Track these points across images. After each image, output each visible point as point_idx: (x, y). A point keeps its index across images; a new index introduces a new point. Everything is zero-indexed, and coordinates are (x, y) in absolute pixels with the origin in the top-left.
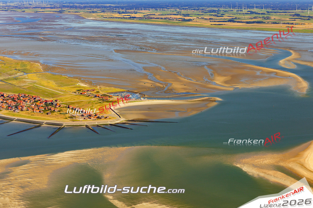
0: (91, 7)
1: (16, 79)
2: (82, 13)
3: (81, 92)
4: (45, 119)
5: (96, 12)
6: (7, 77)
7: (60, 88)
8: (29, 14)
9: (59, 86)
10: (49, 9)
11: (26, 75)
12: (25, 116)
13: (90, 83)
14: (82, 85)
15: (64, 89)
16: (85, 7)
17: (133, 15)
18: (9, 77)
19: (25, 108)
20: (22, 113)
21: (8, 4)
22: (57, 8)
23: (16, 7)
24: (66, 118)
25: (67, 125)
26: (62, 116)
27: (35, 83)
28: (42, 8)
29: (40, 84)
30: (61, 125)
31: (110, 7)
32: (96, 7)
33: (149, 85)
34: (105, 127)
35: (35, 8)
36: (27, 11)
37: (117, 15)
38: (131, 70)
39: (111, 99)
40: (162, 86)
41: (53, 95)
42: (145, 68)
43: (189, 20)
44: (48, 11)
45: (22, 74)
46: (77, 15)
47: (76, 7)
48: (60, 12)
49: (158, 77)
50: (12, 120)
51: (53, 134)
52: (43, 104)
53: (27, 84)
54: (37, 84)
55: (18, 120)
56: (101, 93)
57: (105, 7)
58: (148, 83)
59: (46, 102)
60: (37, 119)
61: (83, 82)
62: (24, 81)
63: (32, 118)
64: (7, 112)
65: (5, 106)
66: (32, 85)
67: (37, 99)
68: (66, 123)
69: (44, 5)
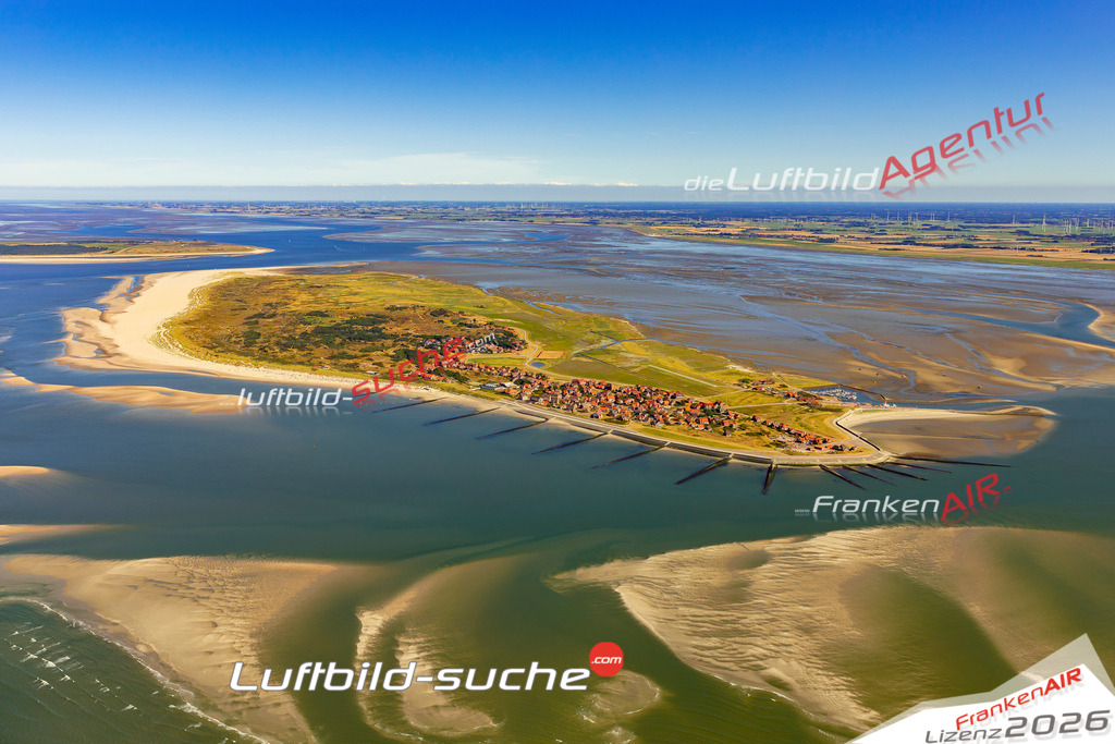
0: (638, 215)
1: (608, 352)
2: (629, 224)
3: (752, 386)
4: (729, 447)
5: (654, 224)
6: (588, 348)
7: (703, 375)
8: (543, 226)
9: (698, 370)
10: (571, 218)
11: (619, 345)
12: (684, 439)
13: (752, 365)
14: (741, 369)
15: (710, 375)
16: (627, 216)
17: (722, 230)
18: (591, 347)
19: (670, 420)
20: (672, 429)
21: (499, 209)
22: (582, 216)
23: (514, 214)
24: (768, 446)
25: (781, 462)
26: (755, 440)
27: (646, 361)
28: (557, 216)
29: (658, 364)
31: (669, 214)
32: (646, 215)
35: (545, 215)
36: (537, 221)
37: (694, 230)
39: (824, 404)
40: (898, 376)
41: (700, 389)
43: (831, 241)
44: (571, 222)
45: (610, 341)
46: (625, 229)
48: (594, 223)
50: (662, 445)
51: (766, 484)
52: (698, 411)
53: (634, 364)
54: (651, 363)
55: (673, 446)
56: (792, 388)
58: (865, 369)
59: (703, 406)
60: (712, 444)
61: (736, 361)
62: (626, 358)
63: (700, 442)
64: (639, 426)
65: (629, 412)
66: (646, 367)
67: (679, 399)
68: (778, 457)
69: (557, 211)
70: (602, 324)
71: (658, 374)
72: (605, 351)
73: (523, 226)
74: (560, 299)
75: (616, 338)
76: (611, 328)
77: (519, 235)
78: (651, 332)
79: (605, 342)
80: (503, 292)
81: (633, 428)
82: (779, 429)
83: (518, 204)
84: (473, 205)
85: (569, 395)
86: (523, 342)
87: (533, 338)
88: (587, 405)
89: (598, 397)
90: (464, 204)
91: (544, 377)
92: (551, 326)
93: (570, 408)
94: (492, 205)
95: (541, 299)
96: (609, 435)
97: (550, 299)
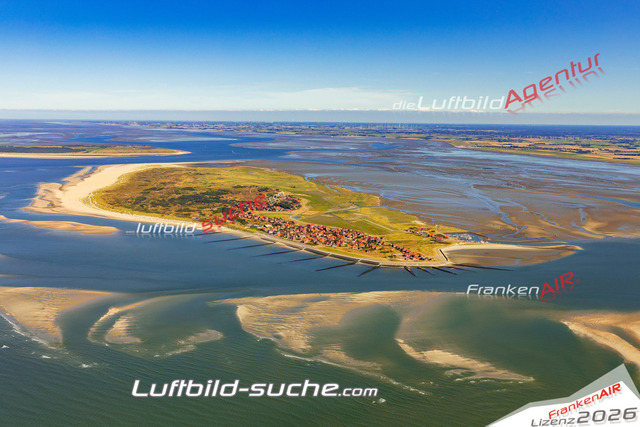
0: (467, 133)
1: (346, 212)
3: (413, 230)
4: (361, 257)
5: (471, 139)
6: (337, 210)
9: (391, 223)
10: (415, 135)
11: (358, 209)
13: (428, 221)
14: (419, 223)
17: (515, 144)
18: (340, 210)
22: (425, 133)
27: (366, 217)
28: (407, 133)
30: (378, 264)
31: (491, 133)
33: (498, 227)
34: (425, 270)
35: (399, 132)
37: (495, 144)
39: (445, 240)
40: (513, 228)
41: (381, 231)
42: (501, 208)
43: (589, 152)
45: (355, 207)
46: (447, 143)
47: (448, 133)
48: (428, 138)
49: (514, 218)
51: (364, 273)
52: (365, 241)
53: (356, 219)
54: (368, 219)
55: (332, 256)
56: (437, 232)
57: (484, 133)
58: (497, 225)
62: (355, 216)
66: (362, 220)
67: (360, 235)
70: (360, 198)
79: (352, 207)
86: (299, 206)
89: (314, 233)
92: (328, 198)
93: (291, 238)
94: (367, 125)
95: (336, 184)
96: (302, 251)
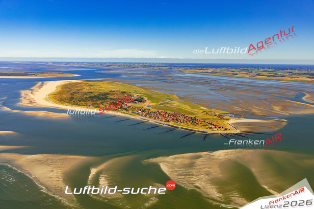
2: (181, 69)
3: (206, 113)
5: (188, 69)
7: (193, 110)
11: (172, 102)
13: (207, 107)
14: (204, 108)
15: (195, 110)
16: (181, 67)
19: (182, 121)
20: (182, 124)
23: (149, 66)
24: (207, 128)
25: (210, 133)
26: (204, 127)
29: (182, 107)
30: (207, 132)
32: (186, 67)
33: (240, 110)
34: (231, 135)
38: (224, 101)
40: (247, 111)
43: (236, 74)
44: (165, 68)
47: (176, 67)
48: (171, 69)
49: (241, 105)
50: (178, 128)
51: (205, 138)
52: (190, 119)
55: (182, 128)
56: (217, 114)
57: (190, 67)
58: (238, 109)
59: (191, 118)
60: (192, 128)
61: (203, 106)
63: (189, 127)
64: (173, 123)
65: (171, 119)
67: (185, 116)
68: (209, 131)
69: (161, 65)
70: (168, 96)
71: (181, 109)
72: (168, 103)
73: (151, 69)
74: (158, 89)
75: (171, 100)
76: (171, 97)
77: (150, 72)
78: (181, 98)
79: (168, 101)
80: (142, 87)
81: (171, 123)
82: (211, 124)
83: (151, 63)
84: (138, 63)
85: (156, 115)
86: (146, 101)
87: (148, 100)
88: (160, 117)
89: (163, 115)
90: (136, 63)
91: (149, 110)
92: (154, 96)
93: (155, 118)
94: (143, 63)
95: (152, 89)
96: (165, 125)
97: (155, 89)
